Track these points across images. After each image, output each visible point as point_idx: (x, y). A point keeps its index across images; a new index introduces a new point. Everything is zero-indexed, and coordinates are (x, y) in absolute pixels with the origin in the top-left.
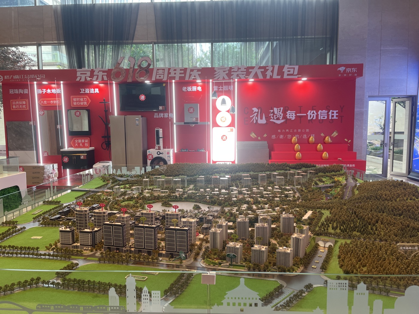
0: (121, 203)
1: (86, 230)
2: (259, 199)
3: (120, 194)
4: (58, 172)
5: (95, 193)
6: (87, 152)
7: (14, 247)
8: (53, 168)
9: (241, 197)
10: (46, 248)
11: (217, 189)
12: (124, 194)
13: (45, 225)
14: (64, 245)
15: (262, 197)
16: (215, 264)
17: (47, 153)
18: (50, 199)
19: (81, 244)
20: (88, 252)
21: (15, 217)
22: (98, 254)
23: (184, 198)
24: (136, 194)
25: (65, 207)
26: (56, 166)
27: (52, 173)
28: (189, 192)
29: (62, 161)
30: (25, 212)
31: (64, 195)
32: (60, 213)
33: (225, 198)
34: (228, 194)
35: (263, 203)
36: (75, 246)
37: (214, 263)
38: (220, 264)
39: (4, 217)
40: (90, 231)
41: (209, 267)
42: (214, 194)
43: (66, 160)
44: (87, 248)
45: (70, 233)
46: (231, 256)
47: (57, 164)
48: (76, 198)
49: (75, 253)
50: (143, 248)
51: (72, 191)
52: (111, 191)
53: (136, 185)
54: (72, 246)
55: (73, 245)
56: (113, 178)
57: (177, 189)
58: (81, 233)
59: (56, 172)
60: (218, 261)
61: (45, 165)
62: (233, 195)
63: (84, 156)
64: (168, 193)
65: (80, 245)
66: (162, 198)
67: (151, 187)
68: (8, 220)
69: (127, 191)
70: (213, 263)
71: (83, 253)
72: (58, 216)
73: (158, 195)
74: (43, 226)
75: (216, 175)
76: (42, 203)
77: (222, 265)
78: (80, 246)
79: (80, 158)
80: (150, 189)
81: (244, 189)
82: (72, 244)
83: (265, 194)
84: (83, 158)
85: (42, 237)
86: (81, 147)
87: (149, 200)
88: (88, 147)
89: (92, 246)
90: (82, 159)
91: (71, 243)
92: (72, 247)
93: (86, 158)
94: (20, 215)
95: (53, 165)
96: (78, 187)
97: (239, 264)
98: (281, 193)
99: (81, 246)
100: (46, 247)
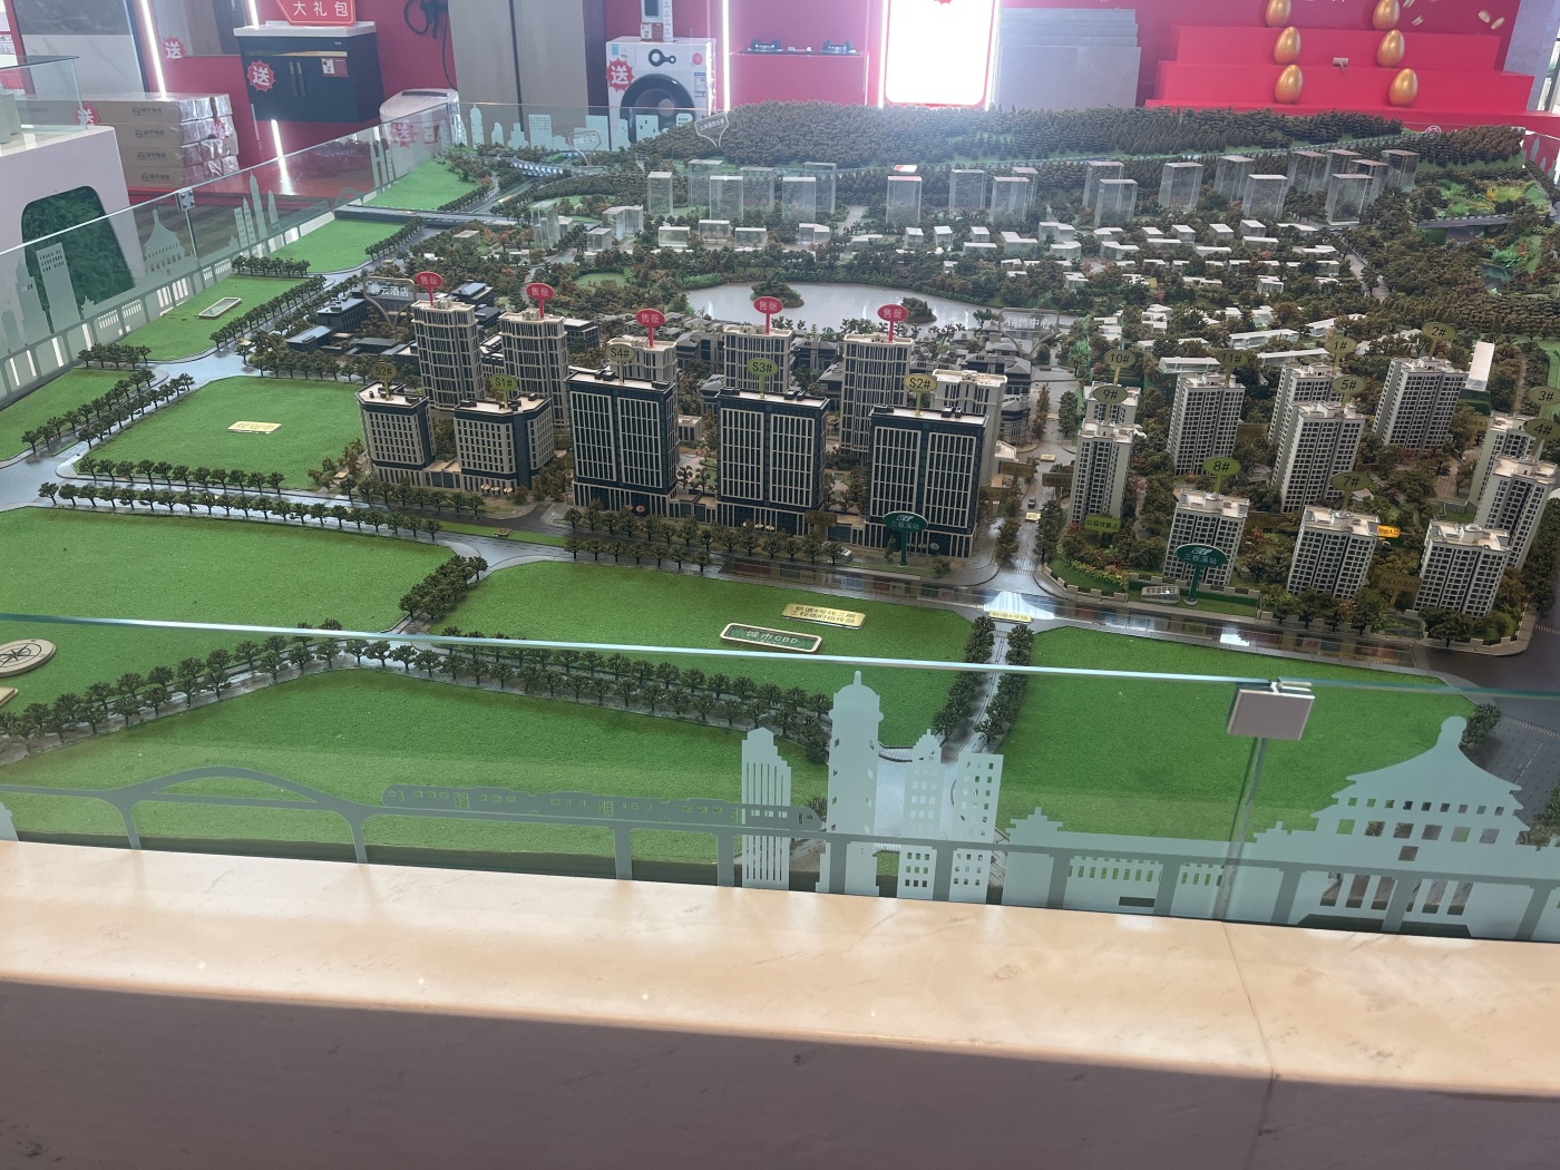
0: (575, 278)
1: (482, 407)
2: (1187, 279)
3: (558, 238)
4: (235, 134)
5: (448, 231)
6: (346, 43)
7: (170, 468)
8: (215, 116)
9: (1097, 268)
10: (311, 479)
11: (984, 231)
12: (575, 238)
13: (275, 368)
14: (389, 469)
15: (1198, 268)
16: (1110, 587)
17: (181, 46)
18: (259, 252)
19: (466, 467)
20: (501, 503)
21: (128, 329)
22: (554, 516)
23: (843, 266)
24: (625, 238)
25: (336, 291)
26: (223, 104)
27: (212, 137)
28: (855, 239)
29: (248, 81)
30: (166, 307)
31: (310, 235)
32: (325, 320)
33: (1030, 270)
34: (1036, 252)
35: (1204, 296)
36: (439, 473)
37: (1107, 582)
38: (1135, 587)
39: (85, 326)
40: (502, 411)
41: (1083, 598)
42: (976, 249)
43: (262, 77)
44: (497, 489)
45: (412, 418)
46: (1201, 556)
47: (227, 96)
48: (370, 251)
49: (449, 505)
50: (761, 499)
51: (341, 216)
52: (513, 223)
53: (612, 198)
54: (427, 474)
55: (429, 469)
56: (500, 164)
57: (801, 225)
58: (462, 421)
59: (227, 133)
60: (1125, 573)
61: (180, 98)
62: (1062, 259)
63: (334, 62)
64: (765, 239)
65: (464, 471)
66: (749, 265)
67: (684, 212)
68: (104, 341)
69: (584, 228)
70: (1101, 581)
71: (484, 511)
72: (320, 331)
73: (726, 249)
74: (266, 373)
75: (961, 162)
76: (225, 267)
77: (1144, 591)
78: (462, 476)
79: (322, 70)
80: (681, 222)
81: (1106, 231)
82: (425, 466)
83: (1210, 257)
84: (332, 72)
85: (278, 425)
86: (321, 18)
87: (693, 272)
88: (348, 18)
89: (515, 480)
90: (329, 77)
91: (419, 459)
92: (428, 479)
93: (344, 72)
94: (148, 320)
95: (212, 102)
96: (358, 202)
97: (1229, 590)
98: (1282, 253)
99: (468, 476)
100: (312, 474)
